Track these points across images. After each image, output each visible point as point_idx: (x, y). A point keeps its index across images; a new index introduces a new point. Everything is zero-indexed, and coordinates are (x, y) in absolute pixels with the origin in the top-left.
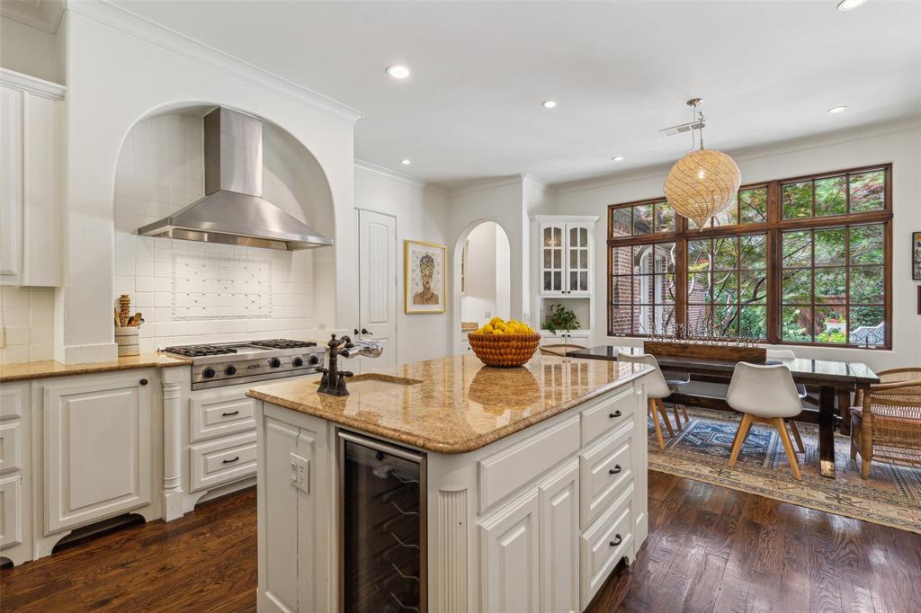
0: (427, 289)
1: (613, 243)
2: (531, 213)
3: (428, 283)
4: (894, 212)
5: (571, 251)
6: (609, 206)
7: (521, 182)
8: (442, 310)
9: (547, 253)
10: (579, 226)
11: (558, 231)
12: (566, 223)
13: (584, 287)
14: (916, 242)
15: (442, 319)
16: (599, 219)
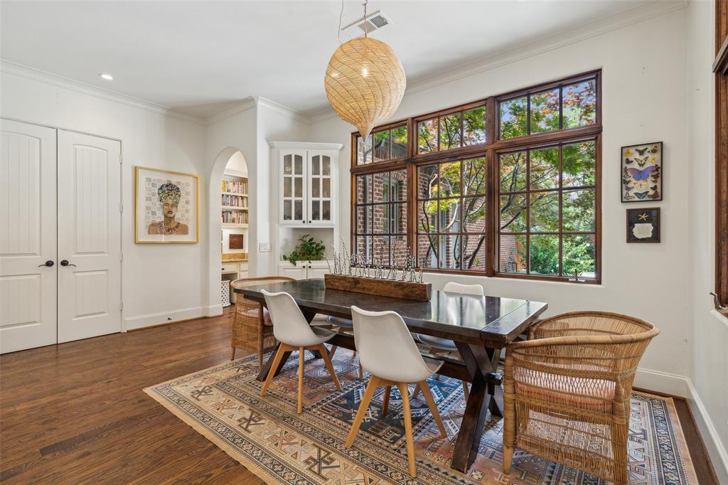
0: (169, 218)
1: (357, 171)
2: (270, 140)
3: (170, 212)
4: (603, 125)
5: (313, 179)
6: (352, 134)
7: (255, 107)
8: (195, 241)
9: (288, 181)
10: (321, 154)
11: (299, 159)
12: (307, 151)
13: (327, 216)
14: (624, 158)
15: (196, 250)
16: (343, 147)
